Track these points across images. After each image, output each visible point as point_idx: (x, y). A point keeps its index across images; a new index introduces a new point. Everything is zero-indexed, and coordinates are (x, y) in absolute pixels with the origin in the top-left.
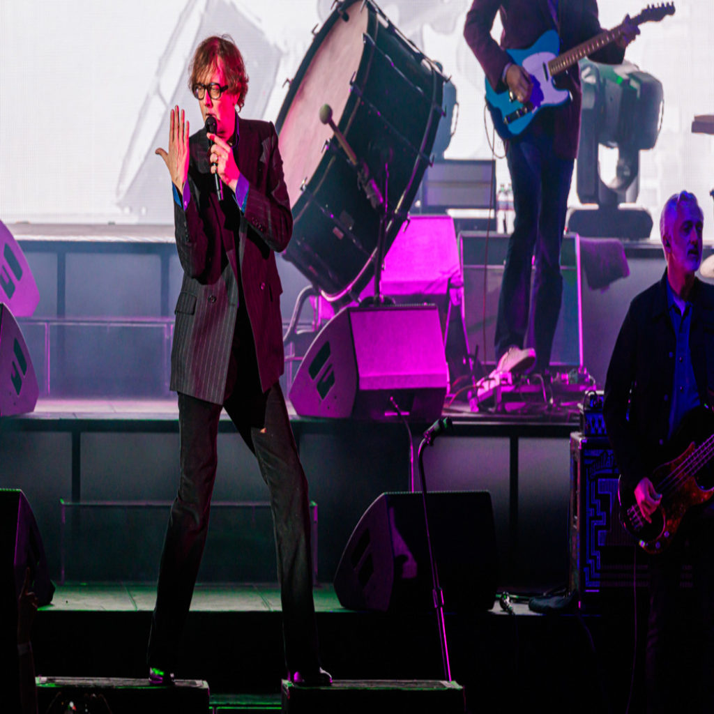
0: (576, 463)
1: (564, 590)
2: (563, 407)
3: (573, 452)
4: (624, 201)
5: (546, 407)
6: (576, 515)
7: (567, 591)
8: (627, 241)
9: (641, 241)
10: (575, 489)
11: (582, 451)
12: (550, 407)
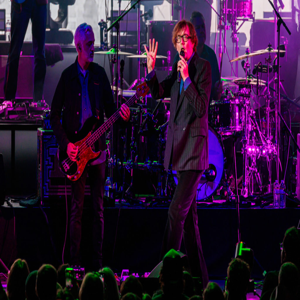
0: (40, 141)
1: (35, 197)
2: (35, 117)
3: (38, 137)
4: (61, 28)
5: (27, 117)
6: (40, 164)
7: (36, 197)
8: (63, 45)
9: (69, 45)
10: (40, 153)
11: (43, 136)
12: (29, 117)
